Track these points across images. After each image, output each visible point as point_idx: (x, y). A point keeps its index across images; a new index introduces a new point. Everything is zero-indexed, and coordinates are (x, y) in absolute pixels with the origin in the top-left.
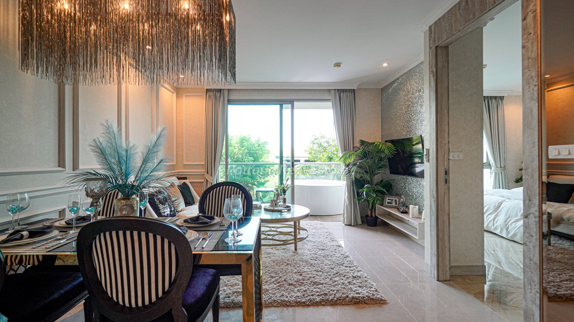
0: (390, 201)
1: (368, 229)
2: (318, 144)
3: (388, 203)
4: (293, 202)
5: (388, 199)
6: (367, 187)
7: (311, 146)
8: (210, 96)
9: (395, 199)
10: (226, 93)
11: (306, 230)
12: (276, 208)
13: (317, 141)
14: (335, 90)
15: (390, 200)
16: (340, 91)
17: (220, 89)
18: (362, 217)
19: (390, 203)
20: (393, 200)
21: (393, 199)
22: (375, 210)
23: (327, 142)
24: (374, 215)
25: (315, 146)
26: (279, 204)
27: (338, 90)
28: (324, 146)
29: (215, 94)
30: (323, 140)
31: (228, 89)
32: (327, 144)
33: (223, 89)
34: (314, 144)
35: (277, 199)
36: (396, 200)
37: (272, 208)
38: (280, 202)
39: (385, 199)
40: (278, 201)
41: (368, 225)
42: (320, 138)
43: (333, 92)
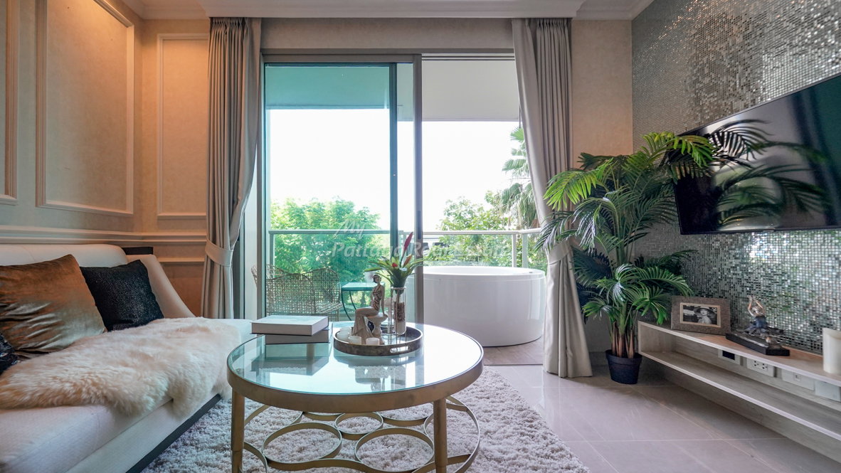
0: (692, 313)
1: (611, 389)
2: (456, 215)
3: (686, 318)
4: (420, 319)
5: (685, 307)
6: (623, 274)
7: (444, 218)
8: (218, 36)
9: (707, 307)
10: (257, 28)
11: (467, 410)
12: (372, 341)
13: (454, 211)
14: (523, 20)
15: (692, 308)
16: (536, 24)
17: (243, 19)
18: (592, 355)
19: (695, 319)
20: (699, 310)
21: (702, 306)
22: (635, 336)
23: (470, 212)
24: (631, 352)
25: (452, 218)
26: (386, 322)
27: (530, 19)
28: (465, 218)
29: (231, 31)
30: (464, 208)
31: (263, 19)
32: (469, 216)
33: (251, 19)
34: (449, 214)
35: (377, 309)
36: (710, 311)
37: (357, 340)
38: (385, 316)
39: (674, 307)
40: (380, 314)
41: (613, 379)
42: (458, 204)
43: (517, 27)
